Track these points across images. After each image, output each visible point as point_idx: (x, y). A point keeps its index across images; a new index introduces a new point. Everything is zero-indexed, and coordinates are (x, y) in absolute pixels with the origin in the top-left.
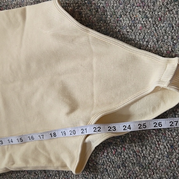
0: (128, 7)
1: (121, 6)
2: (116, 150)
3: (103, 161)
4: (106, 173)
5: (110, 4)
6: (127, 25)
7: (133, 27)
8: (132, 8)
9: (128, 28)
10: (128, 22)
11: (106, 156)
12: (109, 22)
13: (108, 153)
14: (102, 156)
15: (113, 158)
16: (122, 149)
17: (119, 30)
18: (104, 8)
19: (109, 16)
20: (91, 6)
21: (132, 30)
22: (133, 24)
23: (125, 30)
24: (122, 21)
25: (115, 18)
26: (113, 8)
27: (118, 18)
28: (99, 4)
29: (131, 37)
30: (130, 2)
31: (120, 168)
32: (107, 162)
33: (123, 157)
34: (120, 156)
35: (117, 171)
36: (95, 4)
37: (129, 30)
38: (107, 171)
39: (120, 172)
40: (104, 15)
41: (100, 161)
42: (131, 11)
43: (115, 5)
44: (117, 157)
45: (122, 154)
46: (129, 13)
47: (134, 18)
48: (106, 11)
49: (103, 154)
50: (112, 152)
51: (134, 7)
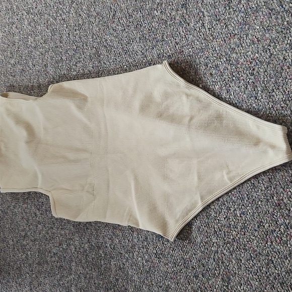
0: (280, 81)
1: (272, 80)
2: (281, 238)
3: (268, 251)
4: (272, 265)
5: (260, 79)
6: (281, 100)
7: (288, 102)
8: (284, 81)
9: (282, 103)
10: (282, 96)
11: (271, 246)
12: (260, 98)
13: (272, 242)
14: (265, 246)
15: (279, 247)
16: (287, 237)
17: (272, 106)
18: (254, 83)
19: (260, 92)
20: (240, 83)
21: (287, 105)
22: (287, 99)
23: (279, 106)
24: (275, 96)
25: (266, 94)
26: (263, 83)
27: (269, 93)
28: (248, 80)
29: (286, 112)
30: (282, 75)
31: (287, 258)
32: (272, 252)
33: (289, 245)
34: (286, 245)
35: (284, 262)
36: (244, 80)
37: (283, 105)
38: (273, 263)
39: (288, 264)
40: (255, 90)
41: (264, 252)
42: (284, 84)
43: (266, 79)
44: (283, 246)
45: (288, 242)
46: (282, 86)
47: (288, 92)
48: (257, 87)
49: (267, 243)
50: (276, 241)
51: (287, 80)
